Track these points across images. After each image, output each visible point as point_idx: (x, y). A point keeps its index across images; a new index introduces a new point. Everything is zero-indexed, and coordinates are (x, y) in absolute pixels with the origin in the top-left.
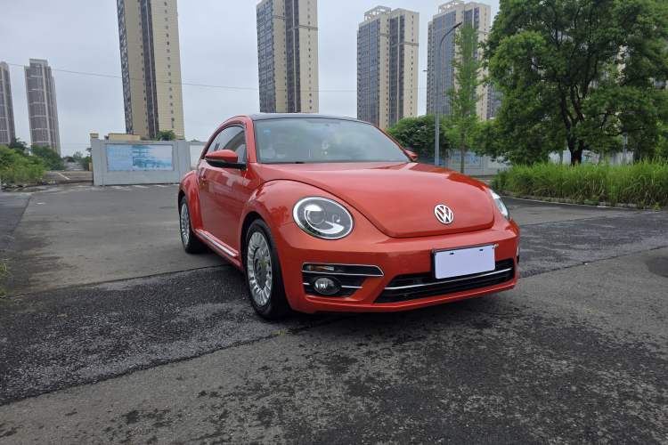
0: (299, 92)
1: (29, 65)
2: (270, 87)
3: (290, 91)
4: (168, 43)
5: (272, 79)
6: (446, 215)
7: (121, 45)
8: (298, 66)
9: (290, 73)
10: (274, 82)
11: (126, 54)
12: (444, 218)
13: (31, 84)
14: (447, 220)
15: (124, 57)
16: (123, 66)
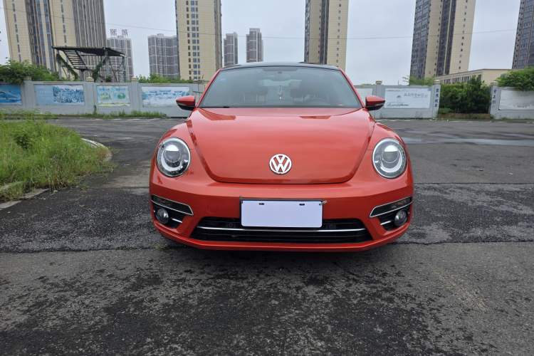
0: (451, 36)
1: (249, 33)
2: (423, 34)
3: (443, 36)
4: (340, 6)
5: (426, 26)
6: (280, 165)
7: (306, 11)
8: (453, 12)
9: (444, 19)
10: (428, 28)
11: (309, 19)
12: (277, 169)
13: (249, 46)
14: (280, 170)
15: (308, 20)
16: (306, 28)
